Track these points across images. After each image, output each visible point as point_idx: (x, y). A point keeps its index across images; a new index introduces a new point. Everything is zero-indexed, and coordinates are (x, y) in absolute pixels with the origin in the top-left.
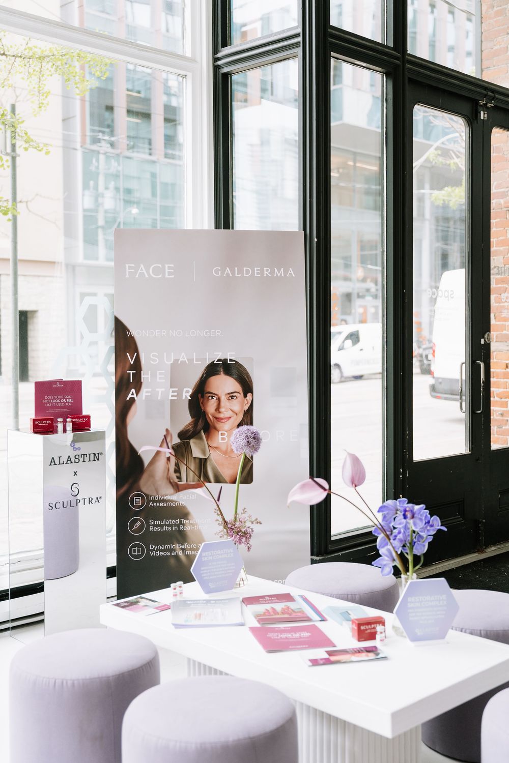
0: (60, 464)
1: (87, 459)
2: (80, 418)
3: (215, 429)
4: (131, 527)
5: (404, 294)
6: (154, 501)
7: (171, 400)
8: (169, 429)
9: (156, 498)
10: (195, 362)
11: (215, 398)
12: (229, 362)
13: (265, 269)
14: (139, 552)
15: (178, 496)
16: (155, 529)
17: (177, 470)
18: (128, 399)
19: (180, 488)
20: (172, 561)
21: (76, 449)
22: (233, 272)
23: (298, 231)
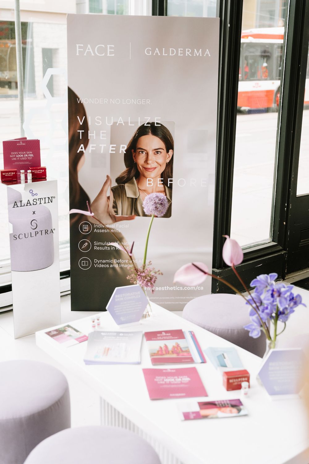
0: (21, 206)
1: (43, 202)
2: (38, 170)
3: (144, 176)
4: (81, 247)
5: (299, 68)
6: (97, 228)
7: (111, 154)
8: (109, 175)
9: (99, 226)
10: (129, 125)
11: (144, 153)
12: (156, 125)
13: (187, 49)
14: (86, 264)
15: (116, 226)
16: (98, 248)
17: (115, 207)
18: (78, 152)
19: (117, 220)
20: (111, 272)
21: (34, 195)
22: (161, 51)
23: (215, 17)
